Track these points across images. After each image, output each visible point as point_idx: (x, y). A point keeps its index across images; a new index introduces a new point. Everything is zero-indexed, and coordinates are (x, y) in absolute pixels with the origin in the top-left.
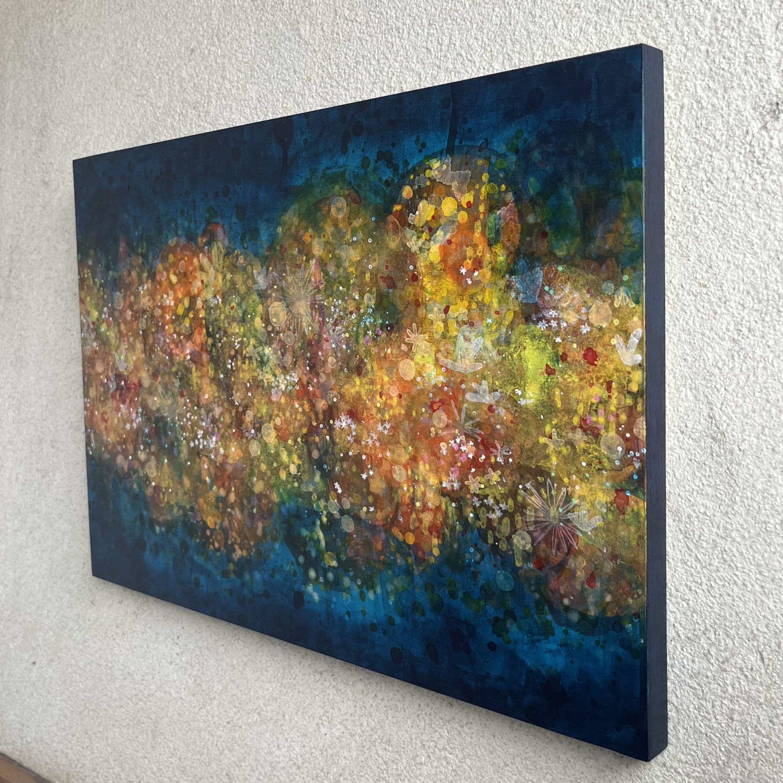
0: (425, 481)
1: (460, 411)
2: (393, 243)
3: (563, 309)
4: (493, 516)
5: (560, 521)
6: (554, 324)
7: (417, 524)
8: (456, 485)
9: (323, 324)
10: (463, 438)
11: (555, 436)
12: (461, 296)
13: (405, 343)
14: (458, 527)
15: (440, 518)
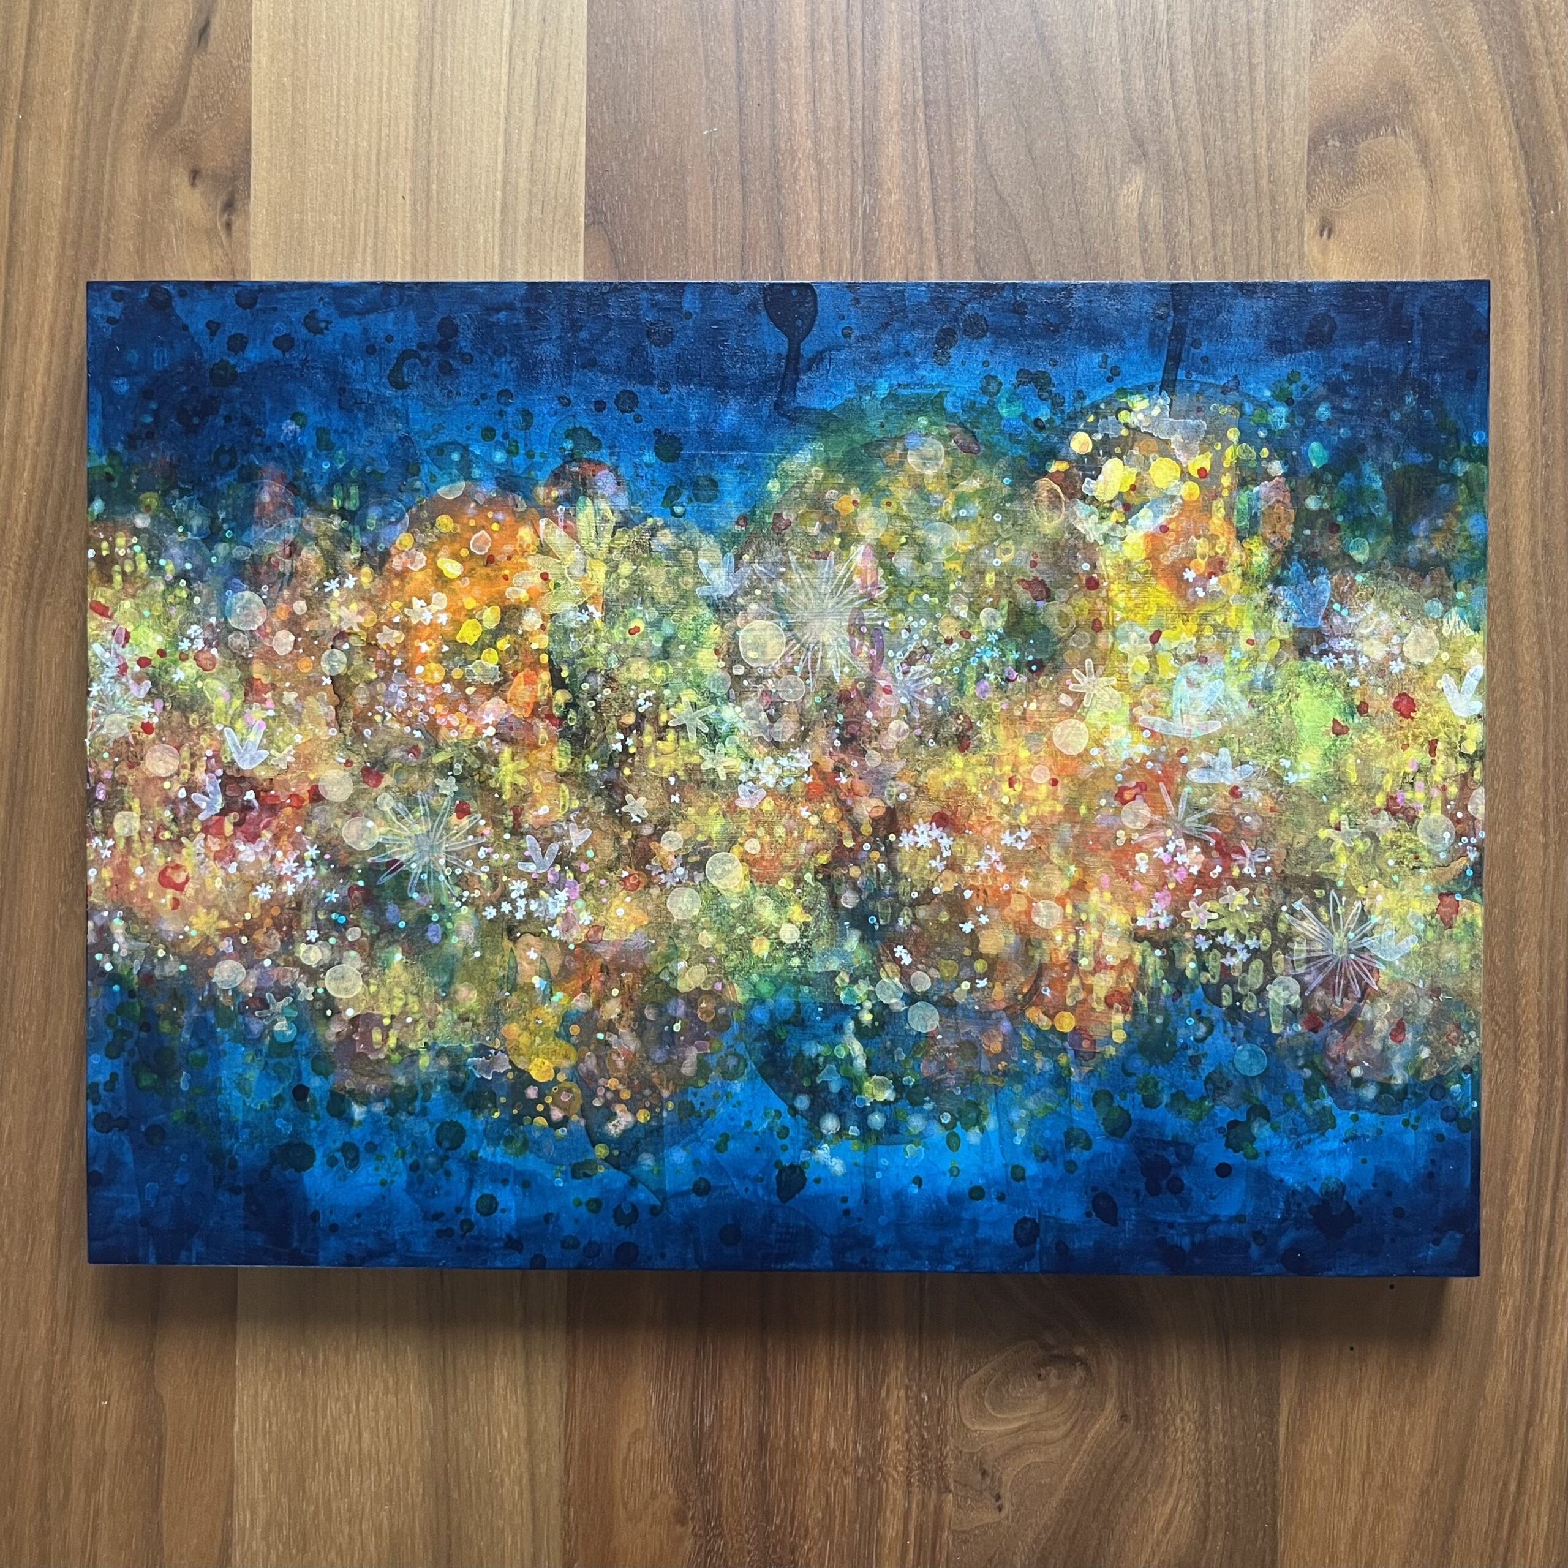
0: (1101, 921)
1: (1176, 800)
2: (1049, 524)
3: (1362, 638)
4: (1231, 961)
5: (1350, 951)
6: (1347, 659)
7: (1081, 996)
8: (1164, 921)
9: (877, 661)
10: (1181, 842)
11: (1345, 826)
12: (1184, 615)
13: (1068, 693)
14: (1166, 988)
15: (1129, 978)
